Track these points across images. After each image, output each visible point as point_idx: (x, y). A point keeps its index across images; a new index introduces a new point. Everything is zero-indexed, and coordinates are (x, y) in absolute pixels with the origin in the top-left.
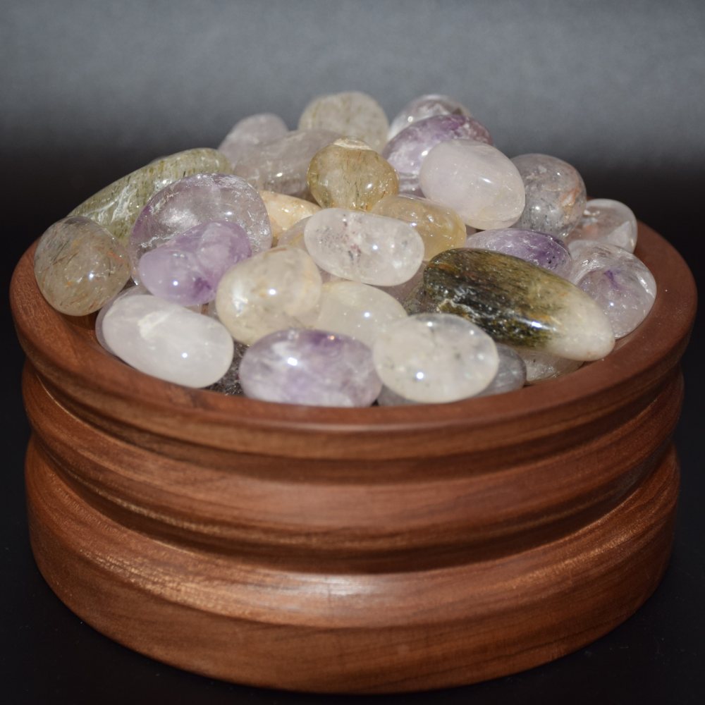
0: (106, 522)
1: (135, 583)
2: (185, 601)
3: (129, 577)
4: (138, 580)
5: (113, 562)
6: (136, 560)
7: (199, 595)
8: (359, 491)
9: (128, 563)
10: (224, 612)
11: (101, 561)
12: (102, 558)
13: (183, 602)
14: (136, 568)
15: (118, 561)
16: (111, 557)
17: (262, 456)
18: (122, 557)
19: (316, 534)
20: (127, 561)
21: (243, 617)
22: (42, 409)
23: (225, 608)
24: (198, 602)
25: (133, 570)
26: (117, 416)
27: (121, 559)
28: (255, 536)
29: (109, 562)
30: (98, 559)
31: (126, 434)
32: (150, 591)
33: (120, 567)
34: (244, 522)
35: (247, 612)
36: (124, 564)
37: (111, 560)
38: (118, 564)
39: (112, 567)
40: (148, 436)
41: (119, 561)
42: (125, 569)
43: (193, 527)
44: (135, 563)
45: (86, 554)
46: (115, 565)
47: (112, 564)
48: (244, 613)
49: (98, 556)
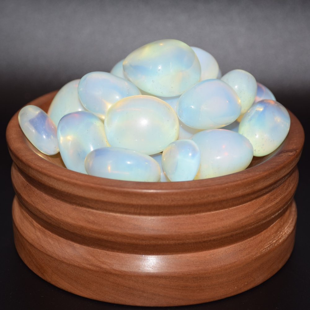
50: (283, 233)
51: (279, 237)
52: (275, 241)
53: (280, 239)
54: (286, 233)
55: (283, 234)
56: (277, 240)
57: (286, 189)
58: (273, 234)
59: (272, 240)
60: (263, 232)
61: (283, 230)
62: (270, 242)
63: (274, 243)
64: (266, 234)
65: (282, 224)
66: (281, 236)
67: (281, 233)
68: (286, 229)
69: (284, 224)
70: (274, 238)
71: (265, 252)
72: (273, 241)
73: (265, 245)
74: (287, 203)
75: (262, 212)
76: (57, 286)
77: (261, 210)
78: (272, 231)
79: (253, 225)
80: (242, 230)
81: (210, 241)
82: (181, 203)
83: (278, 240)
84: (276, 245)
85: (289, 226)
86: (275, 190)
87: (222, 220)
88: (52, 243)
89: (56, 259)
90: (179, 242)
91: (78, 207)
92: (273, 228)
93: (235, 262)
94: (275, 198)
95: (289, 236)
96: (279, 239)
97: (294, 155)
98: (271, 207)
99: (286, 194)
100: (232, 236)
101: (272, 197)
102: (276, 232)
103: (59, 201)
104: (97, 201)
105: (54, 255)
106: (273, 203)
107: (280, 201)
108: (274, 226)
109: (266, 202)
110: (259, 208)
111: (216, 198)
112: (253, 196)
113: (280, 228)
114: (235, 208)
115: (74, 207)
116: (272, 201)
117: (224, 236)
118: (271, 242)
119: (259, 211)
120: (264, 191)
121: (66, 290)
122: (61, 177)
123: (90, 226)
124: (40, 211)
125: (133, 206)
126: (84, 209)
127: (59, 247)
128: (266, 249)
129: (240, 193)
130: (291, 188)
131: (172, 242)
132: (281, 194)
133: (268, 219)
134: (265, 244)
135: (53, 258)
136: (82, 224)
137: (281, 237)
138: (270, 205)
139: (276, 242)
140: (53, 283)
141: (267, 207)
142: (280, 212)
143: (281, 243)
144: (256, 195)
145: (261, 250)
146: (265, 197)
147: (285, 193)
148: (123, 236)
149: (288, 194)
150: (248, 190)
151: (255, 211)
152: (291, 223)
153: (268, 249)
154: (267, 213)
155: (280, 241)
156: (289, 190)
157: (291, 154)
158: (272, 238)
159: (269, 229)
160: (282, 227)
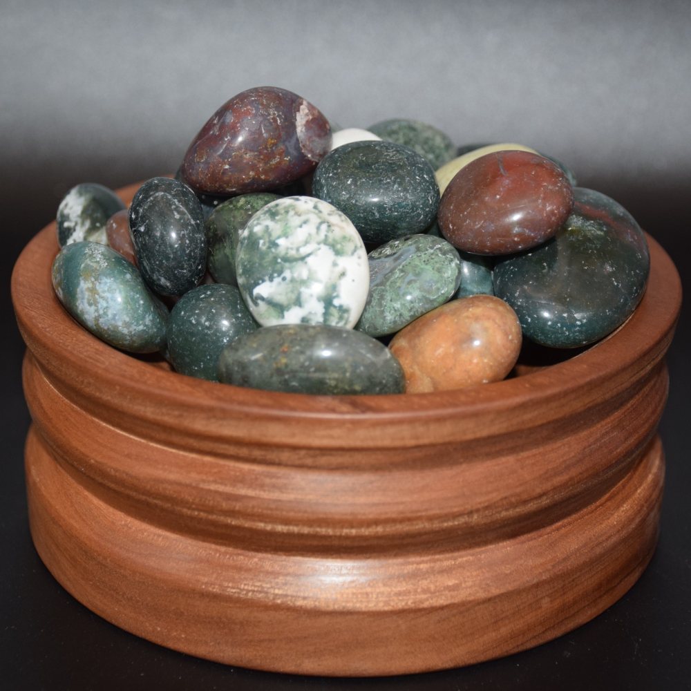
0: (226, 553)
1: (282, 603)
2: (344, 608)
3: (274, 599)
4: (285, 600)
5: (250, 588)
6: (277, 580)
7: (357, 597)
8: (509, 461)
9: (268, 586)
10: (386, 608)
11: (234, 591)
12: (233, 588)
13: (341, 608)
14: (279, 589)
15: (255, 586)
16: (245, 585)
17: (432, 445)
18: (260, 581)
19: (478, 511)
20: (267, 583)
21: (406, 607)
22: (128, 456)
23: (387, 603)
24: (358, 605)
25: (277, 591)
26: (265, 439)
27: (258, 584)
28: (419, 526)
29: (244, 589)
30: (229, 590)
31: (272, 456)
32: (301, 607)
33: (260, 592)
34: (409, 515)
35: (409, 603)
36: (263, 587)
37: (246, 587)
38: (256, 589)
39: (250, 594)
40: (303, 453)
41: (259, 587)
42: (267, 593)
43: (354, 532)
44: (277, 584)
45: (210, 589)
46: (253, 591)
47: (248, 591)
48: (407, 604)
49: (228, 587)
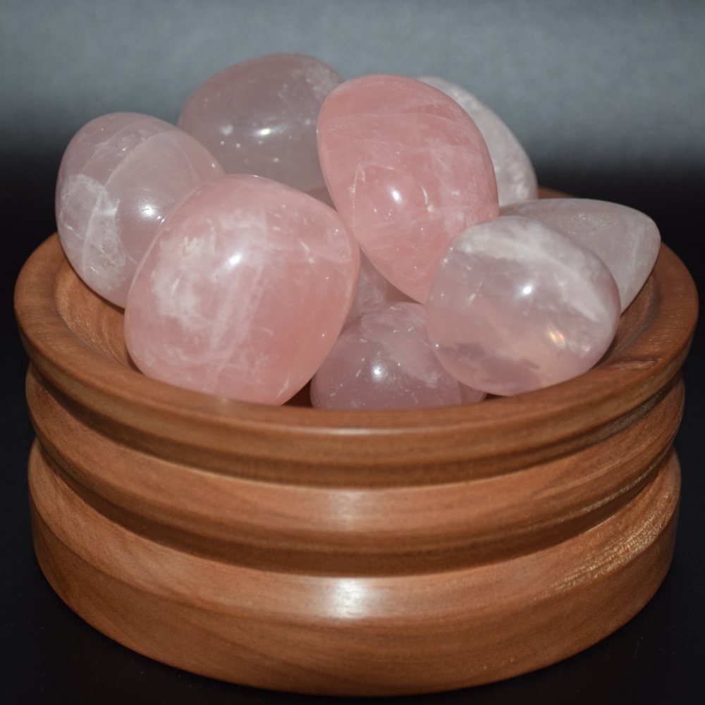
50: (618, 551)
51: (605, 558)
52: (594, 567)
53: (611, 562)
54: (628, 551)
55: (621, 552)
56: (600, 564)
57: (629, 448)
58: (591, 550)
59: (586, 564)
60: (564, 545)
61: (621, 544)
62: (581, 568)
63: (591, 572)
64: (572, 548)
65: (621, 528)
66: (613, 556)
67: (615, 550)
68: (632, 541)
69: (627, 527)
70: (593, 558)
71: (564, 590)
72: (587, 567)
73: (566, 575)
74: (629, 480)
75: (553, 497)
76: (89, 622)
77: (552, 491)
78: (591, 544)
79: (531, 525)
80: (500, 535)
81: (420, 553)
82: (347, 460)
83: (602, 566)
84: (596, 577)
85: (640, 534)
86: (594, 448)
87: (450, 506)
88: (83, 525)
89: (85, 562)
90: (345, 549)
91: (128, 451)
92: (592, 535)
93: (481, 609)
94: (592, 467)
95: (638, 557)
96: (606, 564)
97: (647, 369)
98: (578, 487)
99: (627, 458)
100: (474, 546)
101: (586, 464)
102: (601, 546)
103: (92, 432)
104: (163, 441)
105: (83, 554)
106: (587, 479)
107: (606, 475)
108: (596, 531)
109: (568, 474)
110: (546, 488)
111: (430, 457)
112: (529, 459)
113: (612, 537)
114: (483, 481)
115: (122, 448)
116: (583, 473)
117: (453, 544)
118: (584, 569)
119: (546, 494)
120: (562, 449)
121: (106, 634)
122: (92, 380)
123: (150, 495)
124: (58, 452)
125: (238, 458)
126: (140, 456)
127: (95, 537)
128: (567, 583)
129: (492, 447)
130: (644, 446)
131: (327, 549)
132: (610, 458)
133: (572, 515)
134: (565, 571)
135: (80, 558)
136: (134, 488)
137: (613, 559)
138: (578, 482)
139: (596, 569)
140: (83, 616)
141: (571, 485)
142: (607, 499)
143: (610, 572)
144: (538, 456)
145: (552, 586)
146: (566, 462)
147: (624, 456)
148: (220, 525)
149: (633, 460)
150: (512, 444)
151: (536, 493)
152: (647, 529)
153: (571, 585)
154: (569, 500)
155: (610, 568)
156: (637, 450)
157: (639, 366)
158: (587, 559)
159: (581, 537)
160: (619, 534)
